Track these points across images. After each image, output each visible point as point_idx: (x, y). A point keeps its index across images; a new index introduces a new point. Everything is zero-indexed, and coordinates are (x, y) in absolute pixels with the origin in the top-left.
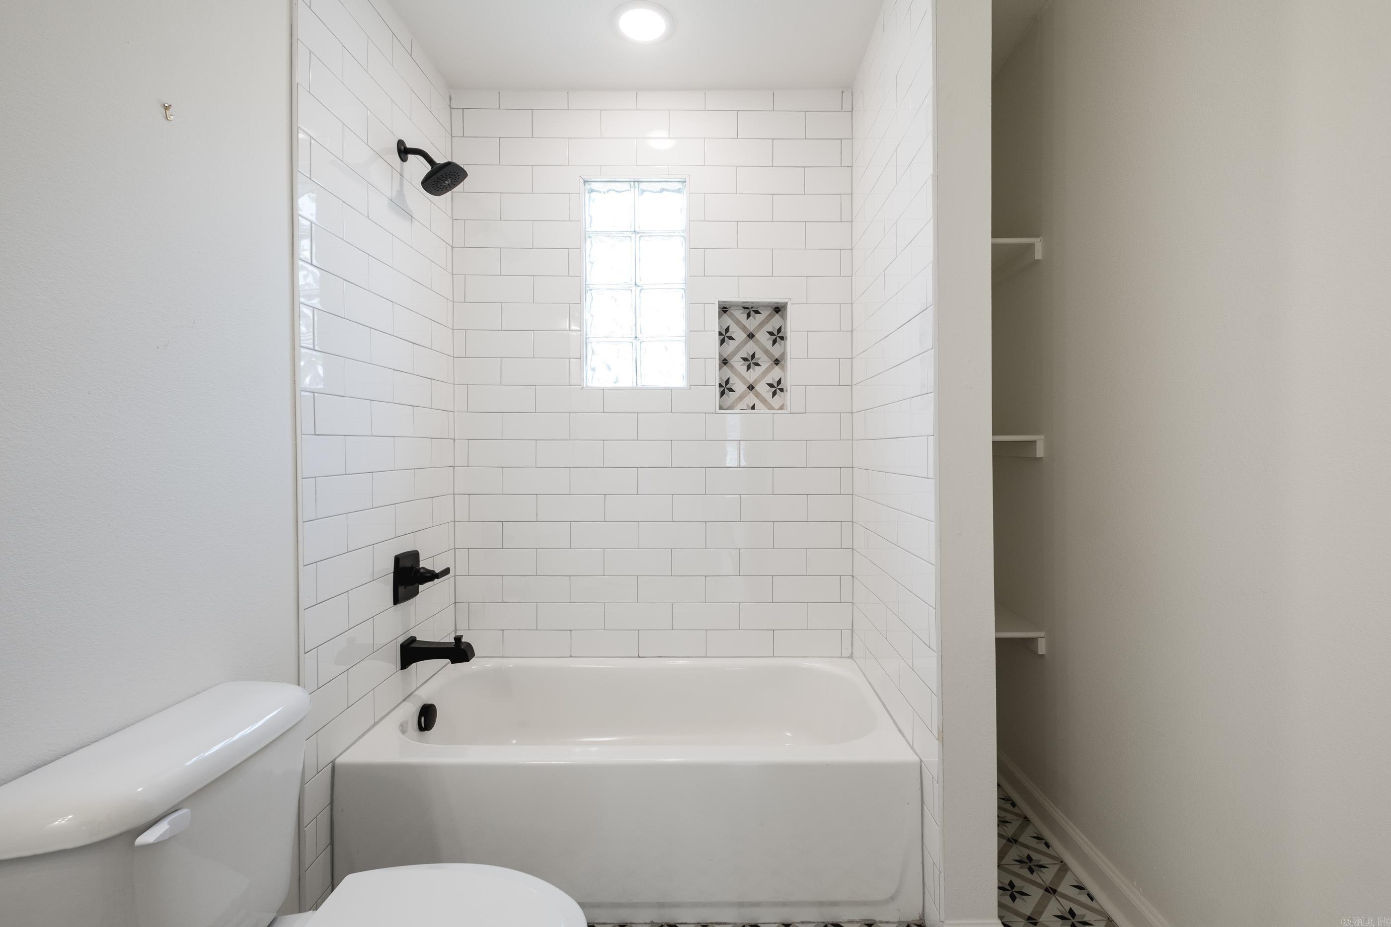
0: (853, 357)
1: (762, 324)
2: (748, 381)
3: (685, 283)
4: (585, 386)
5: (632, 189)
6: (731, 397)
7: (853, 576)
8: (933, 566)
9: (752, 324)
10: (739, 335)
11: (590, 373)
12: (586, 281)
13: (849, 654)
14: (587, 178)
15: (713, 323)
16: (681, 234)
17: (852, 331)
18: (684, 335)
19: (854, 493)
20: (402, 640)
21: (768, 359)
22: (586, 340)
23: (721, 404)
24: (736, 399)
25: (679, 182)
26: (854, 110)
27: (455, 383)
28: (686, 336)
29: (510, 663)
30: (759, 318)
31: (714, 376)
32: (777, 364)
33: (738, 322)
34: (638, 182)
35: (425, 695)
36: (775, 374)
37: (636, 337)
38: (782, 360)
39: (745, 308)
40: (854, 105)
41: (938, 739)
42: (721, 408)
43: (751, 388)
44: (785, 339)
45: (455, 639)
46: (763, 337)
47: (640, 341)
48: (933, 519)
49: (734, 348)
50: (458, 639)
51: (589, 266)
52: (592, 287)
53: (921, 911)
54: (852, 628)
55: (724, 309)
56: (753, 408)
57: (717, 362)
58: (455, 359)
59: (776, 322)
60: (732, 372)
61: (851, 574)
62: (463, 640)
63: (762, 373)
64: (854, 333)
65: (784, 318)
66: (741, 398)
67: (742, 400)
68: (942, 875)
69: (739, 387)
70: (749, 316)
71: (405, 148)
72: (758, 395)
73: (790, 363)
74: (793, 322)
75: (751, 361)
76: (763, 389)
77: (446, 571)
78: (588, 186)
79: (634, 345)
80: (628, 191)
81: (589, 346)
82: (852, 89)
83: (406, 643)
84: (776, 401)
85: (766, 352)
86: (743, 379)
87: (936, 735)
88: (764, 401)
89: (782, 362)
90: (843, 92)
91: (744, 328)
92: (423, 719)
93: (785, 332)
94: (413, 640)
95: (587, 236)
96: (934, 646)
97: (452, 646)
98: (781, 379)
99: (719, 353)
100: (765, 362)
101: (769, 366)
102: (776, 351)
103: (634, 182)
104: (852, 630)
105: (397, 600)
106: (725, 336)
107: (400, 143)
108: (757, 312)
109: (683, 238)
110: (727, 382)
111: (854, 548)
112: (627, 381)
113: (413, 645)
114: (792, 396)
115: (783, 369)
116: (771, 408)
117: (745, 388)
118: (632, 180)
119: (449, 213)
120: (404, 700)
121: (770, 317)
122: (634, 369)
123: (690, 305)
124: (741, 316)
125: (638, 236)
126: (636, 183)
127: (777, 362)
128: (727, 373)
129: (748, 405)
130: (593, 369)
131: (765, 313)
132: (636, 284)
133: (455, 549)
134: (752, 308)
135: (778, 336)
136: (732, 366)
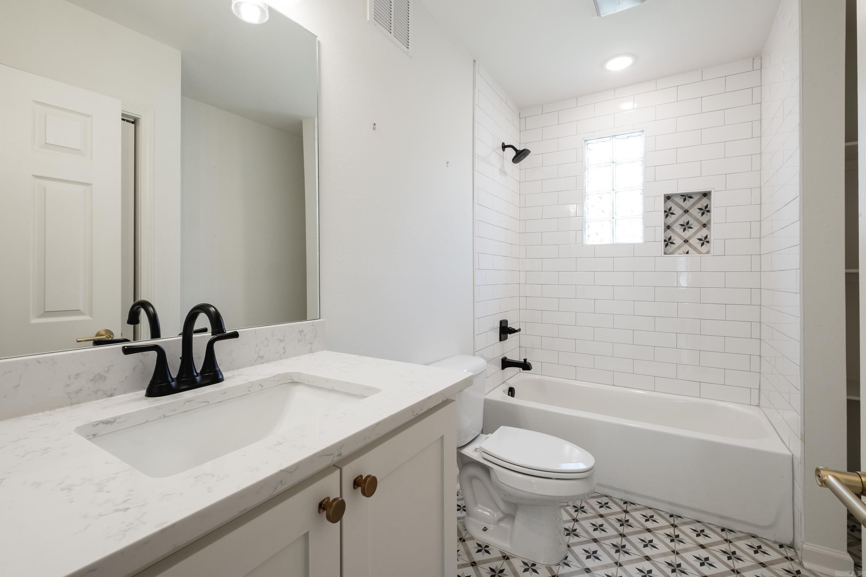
0: (761, 220)
1: (694, 204)
2: (683, 237)
3: (643, 186)
4: (584, 244)
5: (612, 139)
6: (672, 248)
7: (760, 356)
8: (799, 343)
9: (687, 204)
10: (678, 211)
11: (587, 238)
12: (585, 191)
13: (757, 404)
14: (586, 139)
15: (661, 206)
16: (641, 160)
17: (760, 204)
18: (642, 214)
19: (762, 305)
20: (502, 357)
21: (698, 224)
22: (585, 220)
23: (665, 251)
24: (676, 248)
25: (640, 132)
26: (763, 68)
27: (521, 245)
28: (643, 215)
29: (547, 378)
30: (692, 201)
31: (661, 235)
32: (704, 227)
33: (677, 204)
34: (615, 136)
35: (512, 383)
36: (703, 233)
37: (613, 218)
38: (709, 224)
39: (682, 196)
40: (762, 64)
41: (801, 440)
42: (665, 253)
43: (686, 241)
44: (710, 211)
45: (524, 359)
46: (695, 212)
47: (615, 219)
48: (799, 316)
49: (674, 219)
50: (525, 360)
51: (587, 182)
52: (588, 194)
53: (792, 540)
54: (760, 388)
55: (668, 198)
56: (687, 253)
57: (663, 228)
58: (521, 234)
59: (704, 202)
60: (673, 233)
61: (759, 355)
62: (527, 361)
63: (694, 233)
64: (762, 205)
65: (709, 199)
66: (679, 247)
67: (680, 249)
68: (803, 516)
69: (678, 241)
70: (685, 200)
71: (505, 146)
72: (691, 246)
73: (713, 226)
74: (715, 202)
75: (686, 226)
76: (694, 241)
77: (519, 330)
78: (587, 142)
79: (612, 221)
80: (609, 140)
81: (587, 223)
82: (761, 55)
83: (504, 359)
84: (704, 249)
85: (697, 220)
86: (680, 237)
87: (800, 437)
88: (695, 249)
89: (709, 226)
90: (753, 59)
91: (681, 207)
92: (510, 393)
93: (710, 208)
94: (506, 358)
95: (586, 168)
96: (799, 388)
97: (523, 362)
98: (707, 235)
99: (664, 222)
100: (696, 226)
101: (699, 228)
102: (704, 219)
103: (613, 136)
104: (759, 389)
105: (501, 340)
106: (668, 213)
107: (503, 144)
108: (691, 197)
109: (642, 162)
110: (670, 238)
111: (762, 338)
112: (607, 241)
113: (506, 360)
114: (715, 245)
115: (709, 229)
116: (700, 253)
117: (682, 241)
118: (612, 136)
119: (519, 167)
120: (503, 383)
121: (700, 199)
122: (612, 234)
123: (646, 198)
124: (680, 201)
125: (614, 164)
126: (614, 137)
127: (704, 226)
128: (670, 233)
129: (684, 252)
130: (588, 236)
131: (696, 198)
132: (613, 190)
133: (520, 322)
134: (687, 195)
135: (705, 210)
136: (673, 230)
